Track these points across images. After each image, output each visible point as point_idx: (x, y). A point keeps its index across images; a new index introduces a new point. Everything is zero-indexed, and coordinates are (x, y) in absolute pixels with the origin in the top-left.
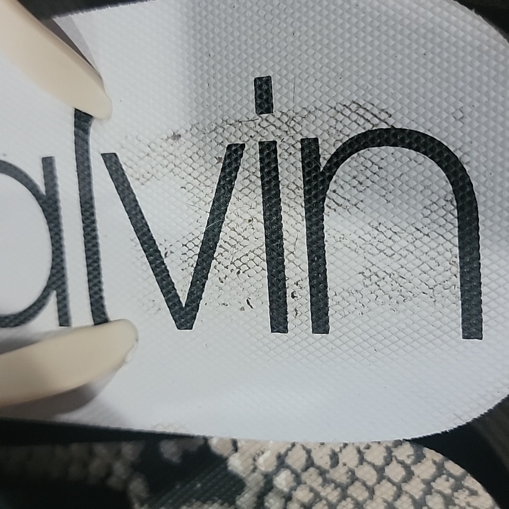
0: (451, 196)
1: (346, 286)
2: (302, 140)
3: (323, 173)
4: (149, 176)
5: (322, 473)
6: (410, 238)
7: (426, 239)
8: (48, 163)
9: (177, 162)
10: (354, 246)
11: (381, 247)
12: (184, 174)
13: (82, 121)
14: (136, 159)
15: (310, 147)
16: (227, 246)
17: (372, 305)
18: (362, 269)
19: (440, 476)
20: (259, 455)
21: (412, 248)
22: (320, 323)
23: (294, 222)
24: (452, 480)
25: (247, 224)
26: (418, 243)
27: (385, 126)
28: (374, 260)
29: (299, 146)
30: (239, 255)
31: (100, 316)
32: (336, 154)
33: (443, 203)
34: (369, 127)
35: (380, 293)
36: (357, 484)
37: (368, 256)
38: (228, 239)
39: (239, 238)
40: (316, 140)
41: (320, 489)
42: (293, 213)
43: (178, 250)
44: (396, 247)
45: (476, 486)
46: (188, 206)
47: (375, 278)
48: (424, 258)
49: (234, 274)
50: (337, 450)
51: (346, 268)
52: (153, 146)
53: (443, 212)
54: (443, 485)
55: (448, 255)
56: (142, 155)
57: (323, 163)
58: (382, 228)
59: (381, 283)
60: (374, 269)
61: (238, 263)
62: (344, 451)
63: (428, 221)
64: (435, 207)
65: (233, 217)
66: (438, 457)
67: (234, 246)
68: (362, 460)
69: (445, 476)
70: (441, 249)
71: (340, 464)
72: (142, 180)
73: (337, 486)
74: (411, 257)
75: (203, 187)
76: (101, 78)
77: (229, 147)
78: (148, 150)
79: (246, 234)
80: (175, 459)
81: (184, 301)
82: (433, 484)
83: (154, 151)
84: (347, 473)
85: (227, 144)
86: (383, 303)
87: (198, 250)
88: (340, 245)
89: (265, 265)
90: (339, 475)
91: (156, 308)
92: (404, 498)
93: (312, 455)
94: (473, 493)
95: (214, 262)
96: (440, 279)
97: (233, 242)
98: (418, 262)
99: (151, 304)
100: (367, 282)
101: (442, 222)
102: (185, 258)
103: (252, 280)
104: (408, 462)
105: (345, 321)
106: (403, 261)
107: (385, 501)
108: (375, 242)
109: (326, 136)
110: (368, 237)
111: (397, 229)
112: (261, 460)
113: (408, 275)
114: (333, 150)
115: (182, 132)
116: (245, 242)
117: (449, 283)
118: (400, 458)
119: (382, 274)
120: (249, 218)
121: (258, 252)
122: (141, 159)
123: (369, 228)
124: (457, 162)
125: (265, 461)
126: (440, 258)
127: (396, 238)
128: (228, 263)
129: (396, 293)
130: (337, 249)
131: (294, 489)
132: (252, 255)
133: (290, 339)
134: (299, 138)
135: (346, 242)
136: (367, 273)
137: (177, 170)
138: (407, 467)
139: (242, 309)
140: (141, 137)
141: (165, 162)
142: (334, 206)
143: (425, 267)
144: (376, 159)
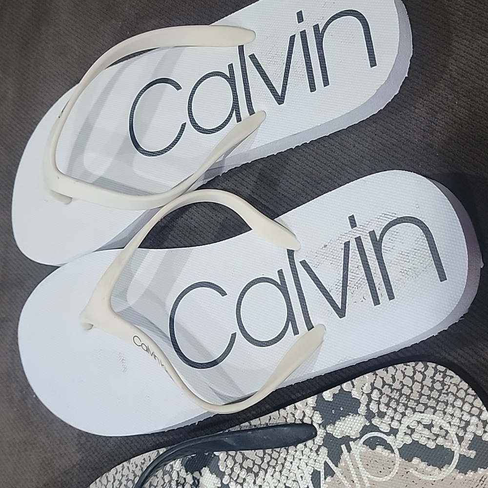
0: (423, 234)
1: (397, 278)
2: (369, 233)
3: (379, 241)
4: (318, 264)
5: (390, 386)
6: (413, 253)
7: (419, 251)
8: (280, 272)
9: (327, 255)
10: (395, 263)
11: (405, 260)
12: (331, 259)
13: (291, 253)
14: (312, 259)
15: (372, 234)
16: (351, 280)
17: (407, 282)
18: (400, 270)
19: (436, 373)
20: (363, 386)
21: (415, 256)
22: (391, 296)
23: (373, 262)
24: (442, 374)
25: (357, 269)
26: (416, 254)
27: (395, 218)
28: (404, 265)
29: (368, 235)
30: (357, 281)
31: (310, 327)
32: (381, 234)
33: (420, 237)
34: (390, 220)
35: (408, 276)
36: (405, 387)
37: (401, 265)
38: (351, 277)
39: (355, 275)
40: (374, 231)
41: (390, 395)
42: (372, 259)
43: (334, 287)
44: (410, 258)
45: (452, 374)
46: (335, 270)
47: (405, 272)
48: (420, 258)
49: (356, 289)
50: (394, 374)
51: (395, 272)
52: (317, 252)
53: (421, 240)
54: (439, 377)
55: (428, 254)
56: (314, 257)
57: (378, 238)
58: (403, 253)
59: (408, 273)
60: (405, 269)
61: (357, 284)
62: (396, 373)
63: (417, 245)
64: (418, 239)
65: (351, 268)
66: (434, 365)
67: (354, 279)
68: (405, 376)
69: (438, 373)
70: (425, 253)
71: (396, 380)
72: (316, 266)
73: (397, 390)
74: (416, 260)
75: (338, 261)
76: (294, 235)
77: (345, 244)
78: (316, 254)
79: (357, 273)
80: (331, 399)
81: (340, 307)
82: (435, 378)
83: (318, 254)
84: (400, 383)
85: (344, 243)
86: (411, 280)
87: (341, 285)
88: (391, 264)
89: (366, 281)
90: (397, 385)
91: (330, 313)
92: (425, 388)
93: (384, 380)
94: (452, 377)
95: (348, 287)
96: (427, 263)
97: (353, 277)
98: (418, 261)
99: (328, 312)
100: (403, 274)
101: (422, 244)
102: (337, 289)
103: (363, 289)
104: (423, 370)
105: (399, 291)
106: (413, 262)
107: (418, 392)
108: (402, 259)
109: (377, 228)
110: (399, 258)
111: (408, 252)
112: (364, 388)
113: (416, 267)
114: (380, 232)
115: (327, 244)
116: (358, 276)
117: (431, 264)
118: (419, 370)
119: (407, 270)
120: (357, 266)
121: (363, 277)
122: (314, 258)
123: (399, 255)
124: (422, 222)
125: (366, 388)
126: (425, 257)
127: (409, 255)
128: (353, 286)
129: (414, 274)
130: (390, 266)
131: (380, 398)
132: (361, 280)
133: (382, 306)
134: (368, 232)
135: (393, 262)
136: (403, 271)
137: (328, 258)
138: (423, 373)
139: (362, 301)
140: (313, 251)
141: (323, 256)
142: (385, 251)
143: (421, 261)
144: (395, 230)
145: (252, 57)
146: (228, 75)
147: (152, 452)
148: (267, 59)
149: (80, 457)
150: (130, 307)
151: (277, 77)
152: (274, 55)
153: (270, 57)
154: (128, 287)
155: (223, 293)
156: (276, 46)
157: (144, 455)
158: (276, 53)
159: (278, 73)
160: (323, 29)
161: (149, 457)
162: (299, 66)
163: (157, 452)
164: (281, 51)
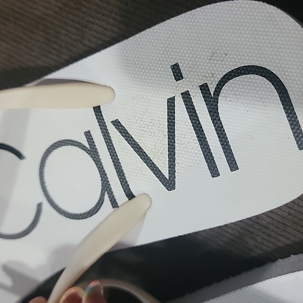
145: (117, 124)
146: (88, 146)
148: (138, 128)
151: (159, 154)
152: (148, 124)
153: (143, 126)
156: (148, 111)
158: (151, 121)
159: (159, 148)
160: (216, 91)
162: (188, 140)
164: (158, 119)
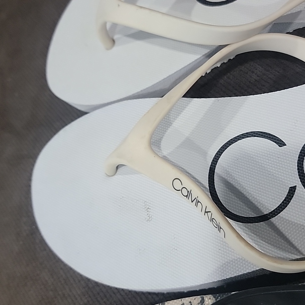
147: (194, 297)
149: (86, 301)
150: (164, 156)
154: (162, 138)
155: (281, 143)
157: (183, 299)
161: (190, 302)
163: (201, 299)
